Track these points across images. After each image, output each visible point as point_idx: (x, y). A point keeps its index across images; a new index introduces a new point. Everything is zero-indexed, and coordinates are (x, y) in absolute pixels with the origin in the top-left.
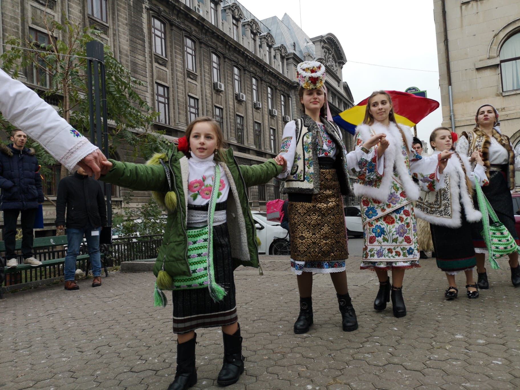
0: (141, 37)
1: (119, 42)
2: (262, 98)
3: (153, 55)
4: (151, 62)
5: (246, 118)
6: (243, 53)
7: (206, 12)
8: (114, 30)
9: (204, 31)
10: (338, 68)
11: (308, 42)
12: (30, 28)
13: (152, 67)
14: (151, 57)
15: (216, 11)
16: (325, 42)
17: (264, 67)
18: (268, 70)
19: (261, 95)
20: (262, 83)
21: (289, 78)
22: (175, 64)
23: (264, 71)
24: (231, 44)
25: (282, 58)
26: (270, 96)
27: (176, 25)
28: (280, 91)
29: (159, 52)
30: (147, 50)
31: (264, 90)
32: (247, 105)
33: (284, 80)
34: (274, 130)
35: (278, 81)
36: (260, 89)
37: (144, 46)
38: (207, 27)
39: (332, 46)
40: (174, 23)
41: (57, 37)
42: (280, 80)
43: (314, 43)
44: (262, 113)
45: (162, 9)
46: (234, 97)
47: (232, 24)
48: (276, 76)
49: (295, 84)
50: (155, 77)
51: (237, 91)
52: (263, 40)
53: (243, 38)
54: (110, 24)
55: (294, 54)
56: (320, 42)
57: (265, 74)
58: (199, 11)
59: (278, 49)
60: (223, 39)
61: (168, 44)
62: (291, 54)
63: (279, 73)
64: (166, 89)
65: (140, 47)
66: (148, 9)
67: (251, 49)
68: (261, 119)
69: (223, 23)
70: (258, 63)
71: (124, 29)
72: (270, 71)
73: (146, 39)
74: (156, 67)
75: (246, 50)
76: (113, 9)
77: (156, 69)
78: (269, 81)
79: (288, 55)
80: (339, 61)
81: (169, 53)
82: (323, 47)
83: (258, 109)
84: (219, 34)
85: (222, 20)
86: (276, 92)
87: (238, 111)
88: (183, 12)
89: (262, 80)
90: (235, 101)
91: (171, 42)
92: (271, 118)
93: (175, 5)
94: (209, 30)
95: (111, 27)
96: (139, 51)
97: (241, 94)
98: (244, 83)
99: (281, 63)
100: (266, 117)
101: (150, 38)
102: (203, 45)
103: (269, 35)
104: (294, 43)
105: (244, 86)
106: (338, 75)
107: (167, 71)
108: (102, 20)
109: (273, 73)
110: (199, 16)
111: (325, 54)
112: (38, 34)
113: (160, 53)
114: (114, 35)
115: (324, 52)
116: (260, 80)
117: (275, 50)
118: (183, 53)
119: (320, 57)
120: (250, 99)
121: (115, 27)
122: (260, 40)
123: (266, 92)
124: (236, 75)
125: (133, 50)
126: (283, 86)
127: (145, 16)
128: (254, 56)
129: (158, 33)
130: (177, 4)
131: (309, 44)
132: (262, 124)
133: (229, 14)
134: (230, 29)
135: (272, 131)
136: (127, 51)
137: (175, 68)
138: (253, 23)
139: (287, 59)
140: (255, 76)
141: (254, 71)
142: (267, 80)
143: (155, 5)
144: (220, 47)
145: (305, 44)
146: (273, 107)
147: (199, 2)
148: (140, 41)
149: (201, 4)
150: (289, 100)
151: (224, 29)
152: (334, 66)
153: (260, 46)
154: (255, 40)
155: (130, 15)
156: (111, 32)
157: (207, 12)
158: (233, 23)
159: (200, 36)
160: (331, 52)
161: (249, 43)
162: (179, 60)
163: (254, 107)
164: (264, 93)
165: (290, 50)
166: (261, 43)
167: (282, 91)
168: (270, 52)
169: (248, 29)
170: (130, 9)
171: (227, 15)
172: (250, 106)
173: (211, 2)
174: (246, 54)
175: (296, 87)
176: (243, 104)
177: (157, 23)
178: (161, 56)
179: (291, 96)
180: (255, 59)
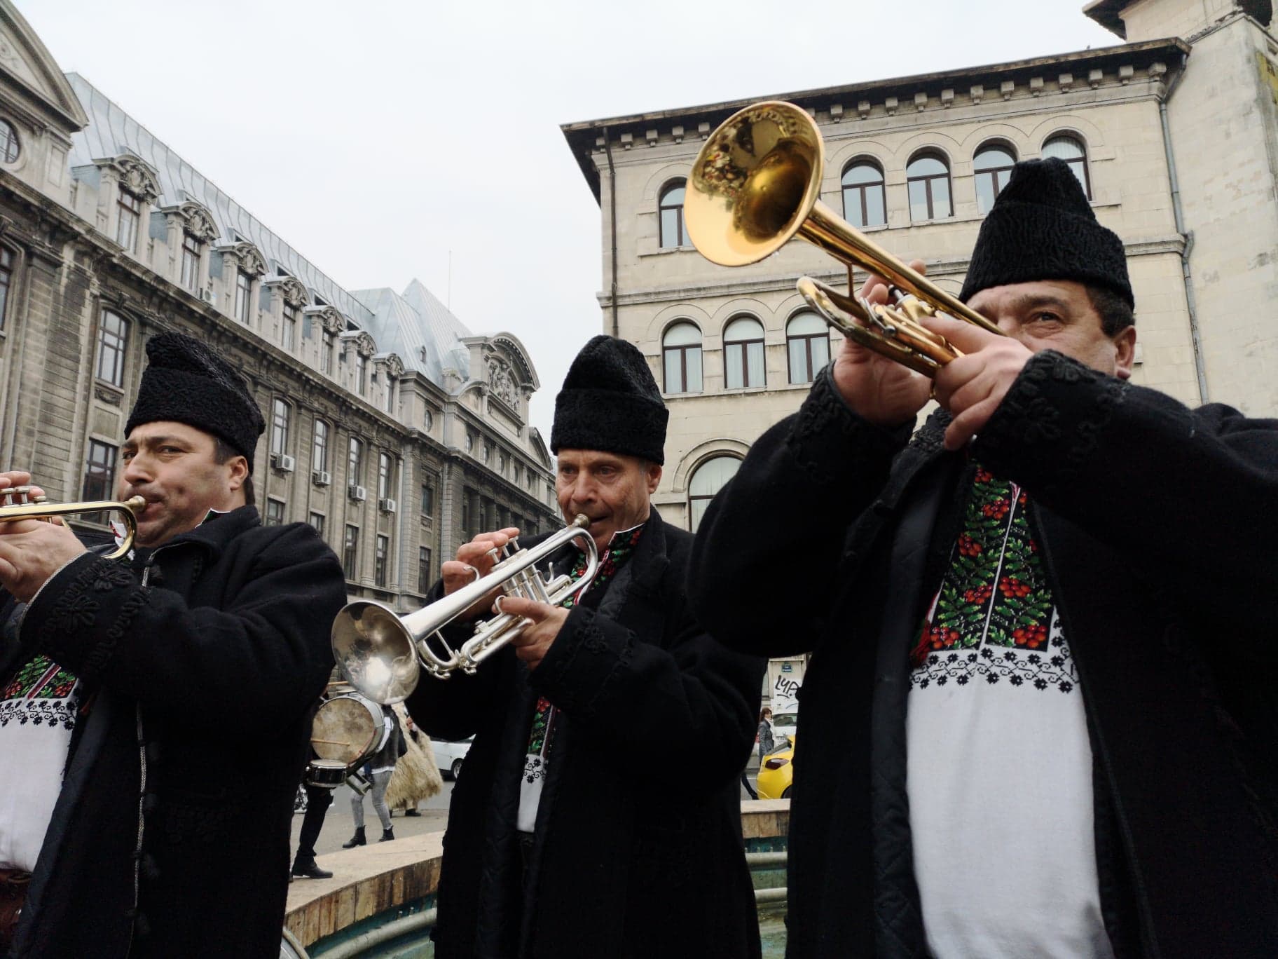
0: (73, 353)
1: (23, 367)
2: (333, 462)
3: (93, 385)
4: (87, 399)
5: (292, 507)
6: (300, 375)
7: (225, 296)
8: (16, 343)
9: (215, 334)
10: (521, 398)
13: (87, 410)
14: (88, 389)
15: (248, 291)
16: (492, 350)
17: (345, 401)
18: (354, 407)
19: (333, 456)
20: (337, 433)
21: (404, 424)
23: (344, 409)
24: (274, 358)
25: (393, 379)
26: (353, 457)
27: (155, 324)
28: (378, 447)
29: (107, 376)
30: (81, 376)
31: (341, 445)
32: (297, 481)
33: (389, 427)
34: (355, 529)
35: (376, 427)
36: (331, 445)
37: (76, 371)
38: (222, 327)
39: (509, 355)
40: (148, 321)
42: (380, 426)
43: (469, 347)
44: (332, 494)
45: (126, 295)
46: (267, 462)
47: (281, 316)
48: (372, 418)
49: (414, 433)
50: (90, 428)
51: (277, 450)
52: (350, 344)
53: (303, 344)
54: (8, 332)
55: (419, 374)
56: (482, 348)
57: (346, 414)
58: (209, 298)
59: (384, 363)
60: (255, 349)
61: (130, 362)
62: (412, 372)
63: (381, 414)
64: (111, 450)
65: (65, 373)
66: (95, 297)
67: (320, 368)
68: (327, 506)
69: (261, 316)
70: (331, 393)
71: (38, 341)
72: (358, 409)
73: (83, 358)
74: (96, 407)
75: (307, 368)
76: (21, 303)
77: (95, 411)
78: (356, 428)
79: (406, 374)
80: (523, 385)
81: (128, 381)
82: (487, 359)
83: (321, 485)
84: (249, 340)
85: (261, 310)
86: (369, 450)
87: (274, 491)
88: (174, 301)
89: (337, 426)
90: (271, 471)
91: (137, 358)
92: (350, 504)
93: (157, 289)
94: (227, 333)
95: (11, 338)
96: (64, 380)
97: (285, 457)
98: (296, 432)
99: (387, 391)
100: (340, 501)
101: (92, 352)
103: (367, 336)
104: (424, 347)
105: (296, 439)
106: (520, 413)
107: (120, 413)
109: (365, 413)
110: (208, 309)
111: (491, 372)
113: (109, 379)
114: (14, 351)
115: (490, 367)
116: (334, 426)
117: (375, 364)
119: (479, 379)
120: (306, 466)
121: (18, 338)
122: (342, 345)
123: (345, 451)
124: (278, 416)
125: (51, 378)
126: (387, 436)
127: (87, 310)
128: (326, 380)
129: (112, 340)
130: (161, 287)
131: (458, 348)
132: (327, 519)
133: (277, 297)
134: (276, 326)
135: (349, 530)
136: (37, 383)
138: (331, 314)
139: (403, 382)
140: (324, 417)
141: (322, 409)
142: (350, 425)
143: (114, 288)
144: (248, 363)
146: (357, 480)
147: (211, 278)
148: (69, 362)
150: (398, 465)
151: (263, 331)
152: (512, 395)
154: (330, 346)
155: (56, 311)
156: (8, 347)
157: (228, 296)
158: (285, 315)
160: (505, 366)
161: (316, 353)
163: (314, 483)
164: (340, 451)
165: (413, 364)
166: (345, 349)
167: (384, 447)
168: (364, 369)
169: (317, 325)
170: (56, 300)
171: (272, 298)
172: (303, 481)
173: (239, 273)
174: (306, 377)
175: (416, 439)
176: (288, 478)
177: (113, 321)
178: (111, 386)
179: (403, 457)
180: (325, 385)
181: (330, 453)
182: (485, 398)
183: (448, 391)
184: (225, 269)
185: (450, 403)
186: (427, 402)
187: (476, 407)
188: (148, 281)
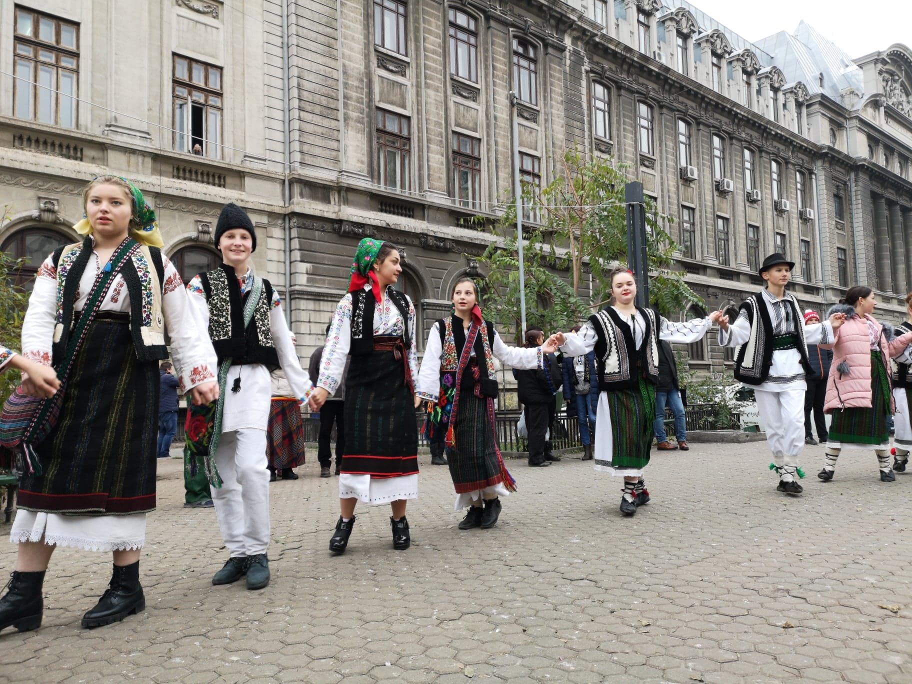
0: (580, 116)
1: (553, 131)
2: (761, 182)
3: (593, 140)
4: (591, 151)
5: (734, 221)
6: (730, 110)
7: (670, 56)
8: (546, 114)
9: (667, 87)
11: (847, 66)
12: (454, 132)
14: (591, 144)
15: (685, 49)
16: (884, 62)
17: (766, 128)
18: (773, 133)
19: (760, 177)
20: (761, 157)
21: (812, 140)
22: (623, 148)
23: (765, 135)
24: (711, 99)
25: (799, 105)
26: (775, 176)
27: (627, 86)
28: (794, 165)
29: (601, 132)
30: (587, 134)
31: (765, 167)
32: (736, 198)
33: (803, 146)
34: (783, 236)
35: (791, 147)
36: (757, 167)
37: (583, 130)
38: (672, 80)
39: (899, 66)
40: (623, 85)
41: (481, 137)
42: (794, 146)
43: (861, 66)
44: (762, 208)
45: (606, 67)
46: (712, 187)
47: (710, 65)
48: (787, 140)
49: (824, 149)
51: (718, 177)
52: (763, 80)
53: (729, 86)
54: (540, 107)
55: (823, 96)
56: (876, 64)
57: (767, 139)
58: (660, 58)
59: (791, 92)
60: (696, 93)
61: (614, 119)
62: (816, 96)
63: (793, 134)
65: (577, 132)
66: (587, 72)
67: (743, 102)
68: (759, 219)
69: (696, 68)
70: (755, 122)
71: (559, 110)
72: (777, 133)
73: (586, 119)
74: (597, 157)
75: (735, 104)
76: (545, 84)
77: (596, 159)
78: (775, 151)
79: (811, 99)
81: (615, 133)
82: (881, 72)
83: (754, 202)
84: (691, 87)
85: (695, 62)
86: (787, 168)
87: (719, 210)
88: (637, 65)
89: (761, 151)
90: (716, 193)
91: (618, 115)
92: (777, 215)
93: (626, 57)
94: (676, 84)
95: (543, 111)
96: (577, 138)
97: (725, 180)
98: (731, 160)
99: (796, 115)
100: (770, 214)
101: (590, 115)
102: (665, 111)
103: (776, 70)
104: (821, 74)
105: (731, 166)
107: (613, 160)
108: (531, 103)
109: (782, 136)
110: (661, 66)
111: (885, 84)
112: (461, 138)
113: (603, 135)
114: (546, 120)
115: (883, 80)
116: (758, 151)
117: (784, 94)
118: (635, 127)
119: (875, 92)
120: (741, 187)
121: (547, 110)
122: (757, 82)
123: (769, 171)
124: (717, 149)
125: (569, 137)
126: (800, 155)
127: (584, 83)
128: (749, 112)
129: (600, 105)
130: (628, 55)
131: (849, 69)
132: (761, 229)
133: (706, 49)
134: (708, 74)
135: (778, 237)
136: (562, 142)
137: (623, 154)
138: (747, 56)
139: (808, 106)
140: (750, 145)
141: (748, 138)
142: (771, 149)
143: (598, 63)
144: (692, 107)
145: (842, 71)
146: (780, 195)
147: (659, 43)
148: (578, 123)
149: (662, 44)
150: (811, 179)
151: (699, 77)
152: (905, 104)
153: (759, 92)
154: (748, 84)
155: (566, 87)
156: (541, 118)
157: (672, 55)
158: (713, 64)
159: (660, 96)
160: (897, 78)
161: (739, 91)
162: (629, 141)
163: (748, 200)
164: (765, 172)
165: (814, 89)
166: (759, 86)
167: (798, 165)
168: (775, 100)
169: (737, 67)
170: (565, 79)
171: (702, 51)
172: (740, 199)
173: (677, 36)
174: (735, 111)
175: (826, 154)
176: (729, 197)
177: (599, 90)
178: (604, 140)
179: (816, 172)
180: (750, 117)
181: (757, 175)
182: (882, 109)
183: (848, 107)
184: (667, 34)
185: (851, 118)
186: (831, 121)
187: (874, 118)
188: (619, 51)
